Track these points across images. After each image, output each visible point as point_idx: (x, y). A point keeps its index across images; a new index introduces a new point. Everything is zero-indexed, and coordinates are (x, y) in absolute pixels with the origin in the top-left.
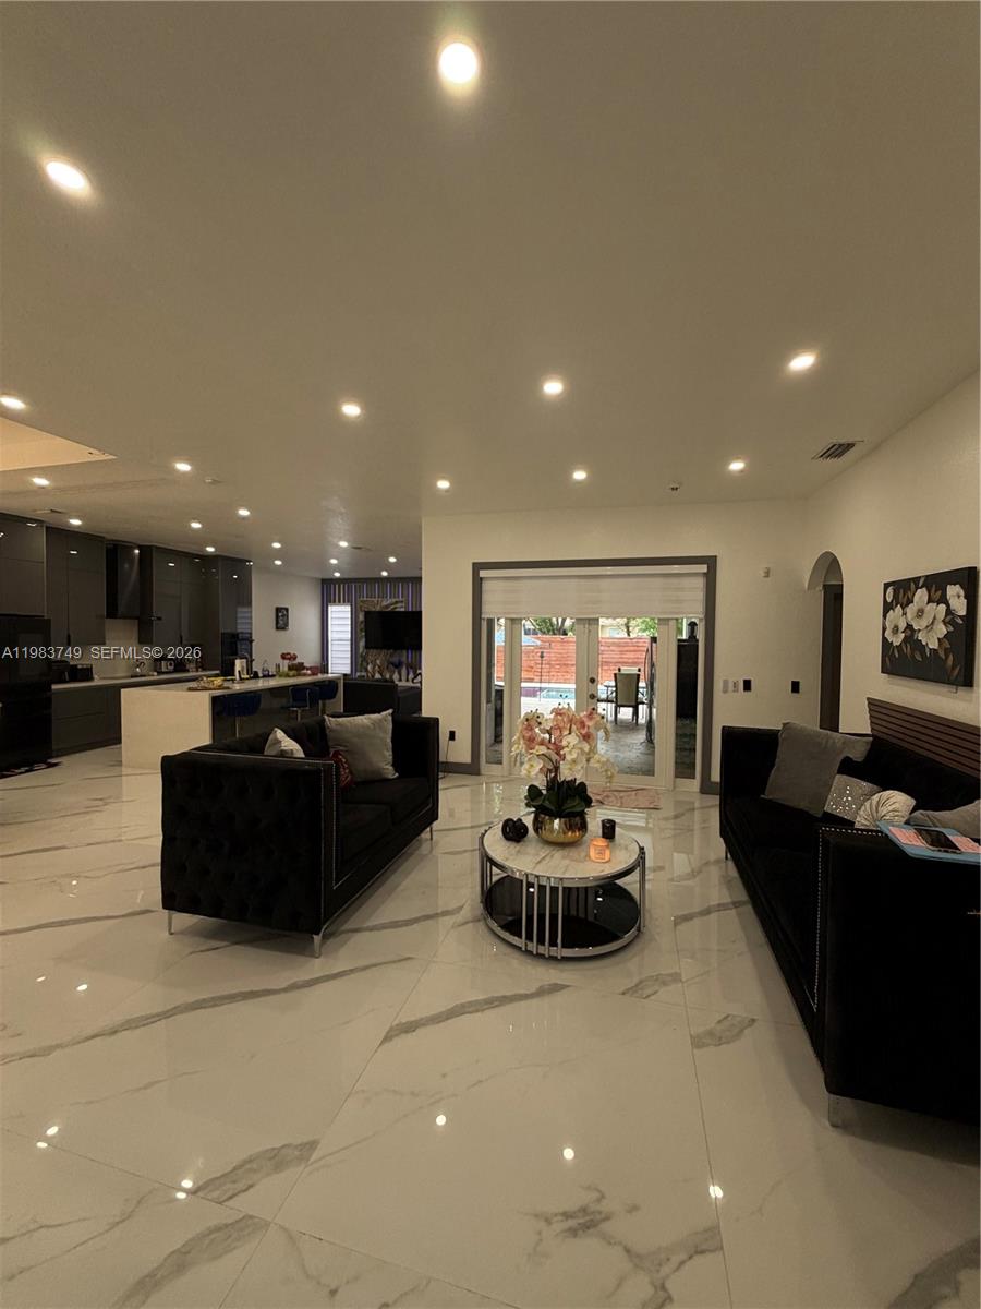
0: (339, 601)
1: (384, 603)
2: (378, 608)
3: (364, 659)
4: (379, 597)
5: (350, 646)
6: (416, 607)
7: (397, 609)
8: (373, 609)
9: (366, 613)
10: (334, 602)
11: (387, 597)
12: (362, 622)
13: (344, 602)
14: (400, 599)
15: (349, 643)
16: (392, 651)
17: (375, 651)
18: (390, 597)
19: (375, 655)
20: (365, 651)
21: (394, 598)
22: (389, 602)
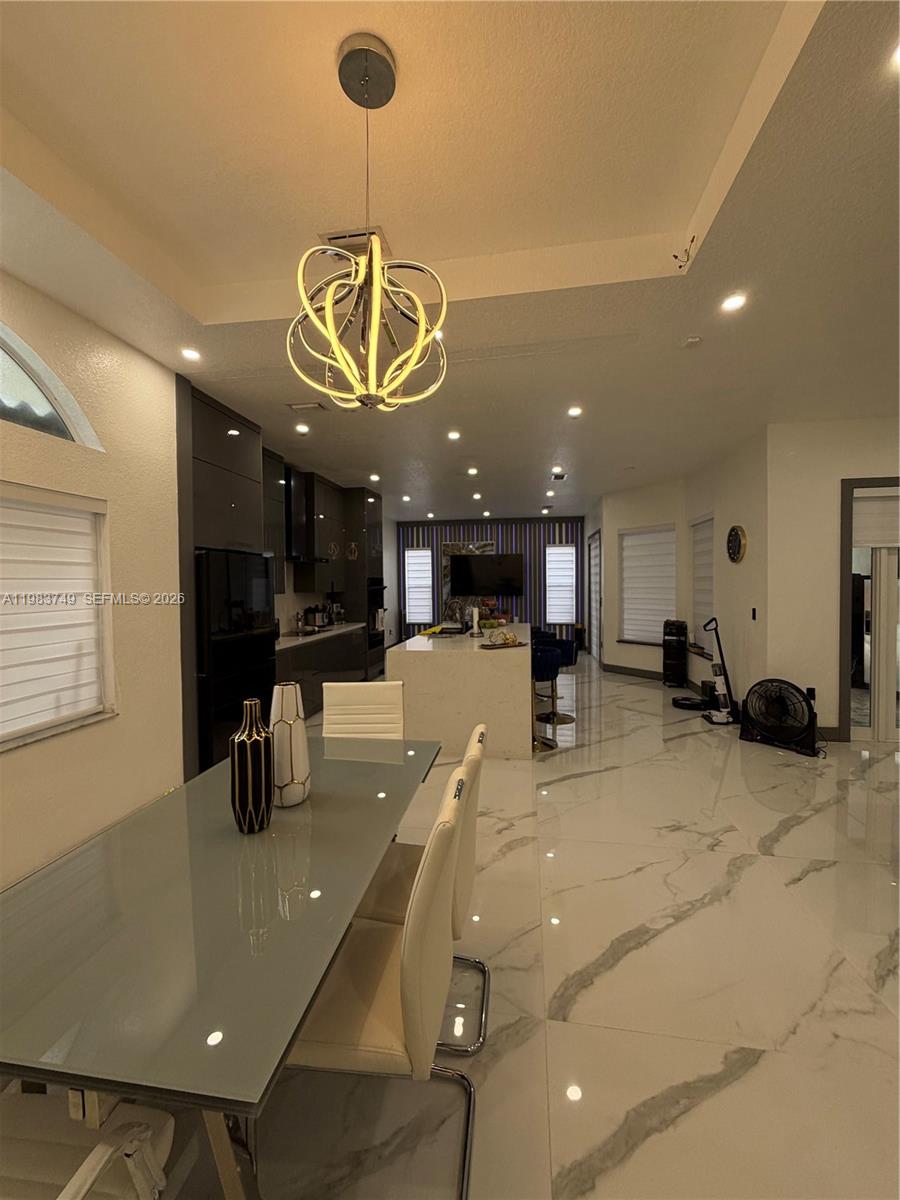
0: (418, 546)
1: (470, 547)
2: (464, 552)
4: (464, 540)
5: (431, 593)
6: (507, 550)
7: (486, 553)
8: (458, 553)
9: (451, 557)
10: (412, 546)
11: (473, 540)
12: (446, 567)
13: (424, 546)
14: (489, 542)
15: (430, 590)
16: (481, 598)
17: (461, 598)
18: (478, 540)
19: (462, 602)
20: (450, 598)
21: (482, 540)
22: (476, 546)
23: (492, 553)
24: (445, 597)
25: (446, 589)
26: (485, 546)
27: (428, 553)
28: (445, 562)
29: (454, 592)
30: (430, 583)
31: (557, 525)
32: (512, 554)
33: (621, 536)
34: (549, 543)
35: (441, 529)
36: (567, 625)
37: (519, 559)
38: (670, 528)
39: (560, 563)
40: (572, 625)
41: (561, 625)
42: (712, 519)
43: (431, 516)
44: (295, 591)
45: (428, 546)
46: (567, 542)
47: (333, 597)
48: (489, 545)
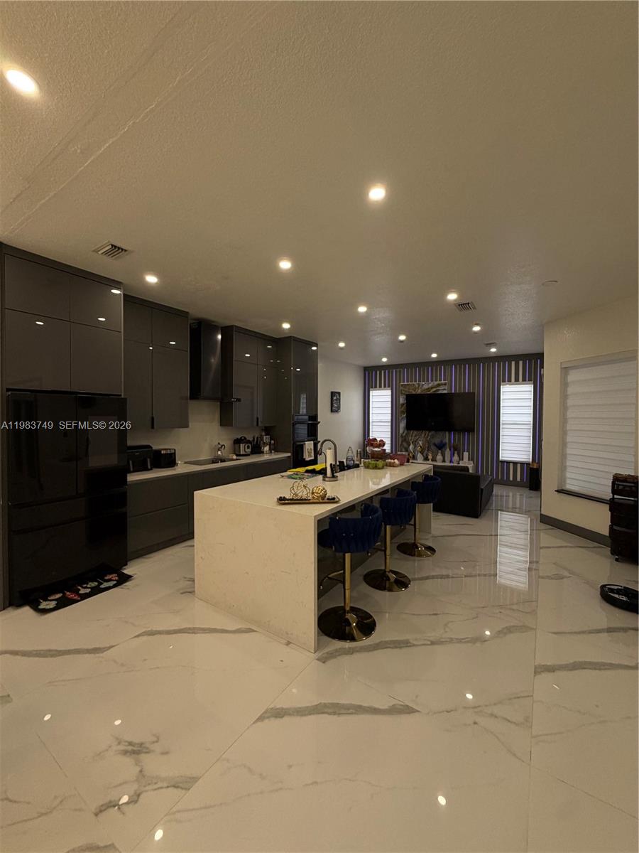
0: (380, 387)
1: (426, 387)
2: (419, 392)
3: (405, 439)
4: (420, 381)
5: (390, 427)
6: (460, 388)
7: (440, 392)
8: (414, 393)
9: (407, 395)
10: (376, 387)
11: (428, 381)
12: (403, 404)
13: (385, 387)
14: (443, 382)
15: (390, 424)
16: (433, 432)
17: (415, 432)
18: (432, 381)
19: (416, 436)
20: (406, 432)
21: (436, 380)
22: (430, 385)
23: (445, 392)
24: (401, 431)
25: (403, 425)
26: (439, 385)
27: (388, 392)
28: (402, 400)
29: (409, 427)
30: (390, 418)
31: (513, 363)
32: (465, 393)
33: (565, 370)
34: (504, 381)
35: (400, 371)
36: (522, 464)
37: (471, 396)
38: (629, 357)
39: (516, 401)
40: (528, 464)
41: (515, 463)
43: (384, 360)
44: (221, 425)
45: (389, 387)
46: (524, 380)
47: (268, 430)
48: (442, 384)
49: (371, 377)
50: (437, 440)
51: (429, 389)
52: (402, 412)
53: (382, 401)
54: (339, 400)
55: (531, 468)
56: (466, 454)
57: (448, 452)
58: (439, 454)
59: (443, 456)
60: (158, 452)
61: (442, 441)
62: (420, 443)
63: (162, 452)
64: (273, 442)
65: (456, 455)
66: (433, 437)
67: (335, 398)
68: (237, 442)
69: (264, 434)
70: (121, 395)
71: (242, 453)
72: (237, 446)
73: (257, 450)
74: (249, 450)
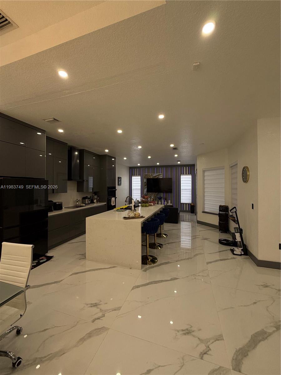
0: (136, 175)
1: (154, 175)
2: (152, 177)
4: (152, 173)
5: (140, 191)
6: (167, 177)
7: (159, 178)
8: (150, 178)
9: (147, 179)
10: (134, 175)
11: (155, 173)
12: (145, 182)
13: (138, 175)
14: (160, 174)
15: (140, 190)
16: (157, 193)
17: (150, 193)
18: (156, 173)
19: (150, 195)
20: (147, 193)
21: (158, 173)
22: (156, 175)
23: (161, 178)
24: (145, 193)
25: (145, 190)
26: (159, 175)
27: (140, 177)
28: (145, 181)
29: (148, 191)
30: (140, 188)
31: (185, 168)
32: (168, 178)
33: (204, 171)
34: (182, 174)
35: (144, 169)
36: (188, 204)
37: (171, 179)
38: (223, 168)
39: (186, 181)
40: (190, 204)
41: (186, 204)
42: (237, 164)
43: (139, 165)
44: (77, 191)
45: (140, 175)
46: (188, 174)
47: (95, 193)
48: (160, 175)
49: (133, 171)
50: (159, 196)
51: (155, 176)
52: (145, 185)
53: (137, 181)
54: (121, 180)
55: (191, 206)
56: (169, 201)
57: (163, 201)
58: (160, 201)
59: (161, 202)
60: (56, 203)
61: (160, 196)
62: (153, 197)
63: (57, 203)
64: (98, 198)
65: (166, 201)
66: (157, 195)
67: (119, 180)
68: (84, 198)
69: (94, 195)
70: (44, 179)
71: (86, 203)
72: (84, 200)
73: (92, 202)
74: (89, 202)
